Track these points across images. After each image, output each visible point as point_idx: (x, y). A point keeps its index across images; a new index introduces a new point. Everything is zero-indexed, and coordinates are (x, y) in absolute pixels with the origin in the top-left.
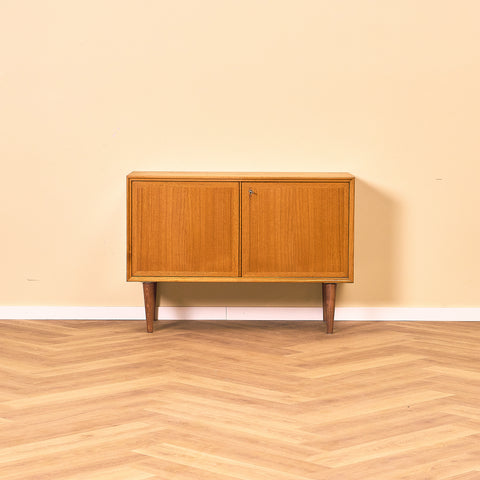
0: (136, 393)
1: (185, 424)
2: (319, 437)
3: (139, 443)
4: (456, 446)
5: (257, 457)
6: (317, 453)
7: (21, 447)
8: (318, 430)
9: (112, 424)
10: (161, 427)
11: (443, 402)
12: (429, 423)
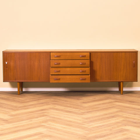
0: (43, 110)
1: (54, 118)
2: (86, 120)
3: (43, 122)
4: (119, 122)
5: (71, 125)
6: (85, 124)
7: (15, 123)
8: (86, 119)
9: (37, 118)
10: (48, 118)
11: (117, 112)
12: (113, 117)
